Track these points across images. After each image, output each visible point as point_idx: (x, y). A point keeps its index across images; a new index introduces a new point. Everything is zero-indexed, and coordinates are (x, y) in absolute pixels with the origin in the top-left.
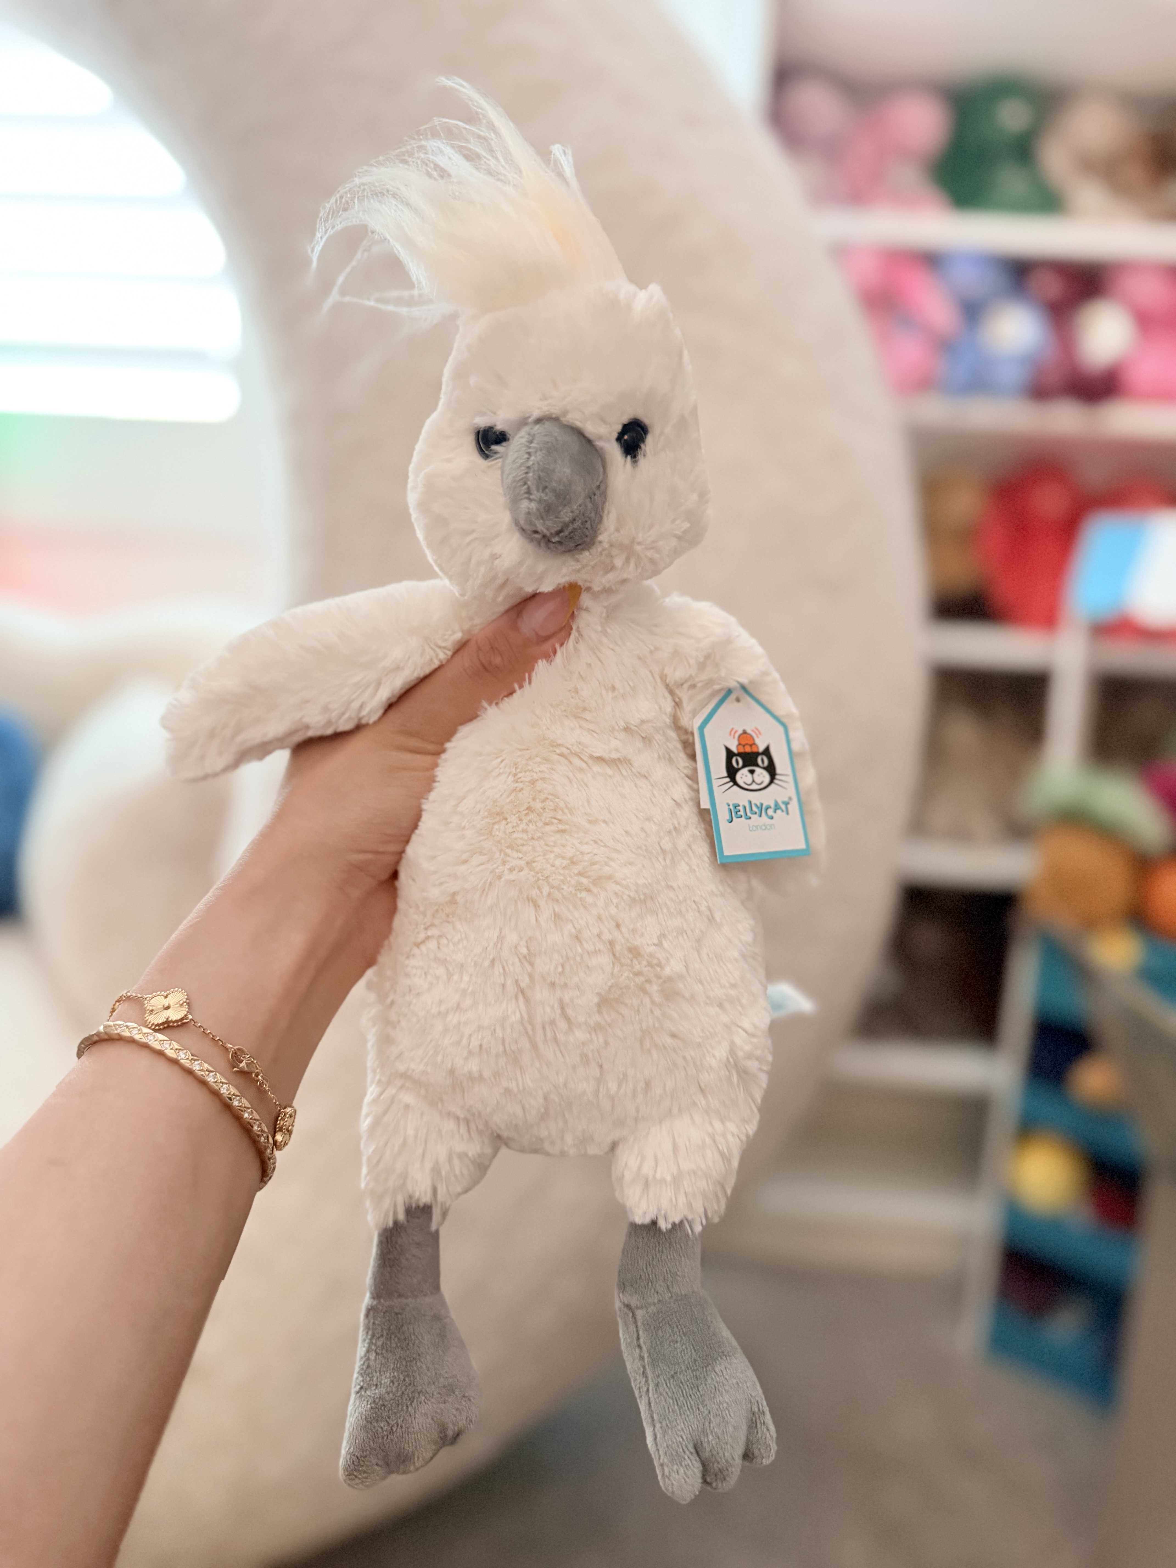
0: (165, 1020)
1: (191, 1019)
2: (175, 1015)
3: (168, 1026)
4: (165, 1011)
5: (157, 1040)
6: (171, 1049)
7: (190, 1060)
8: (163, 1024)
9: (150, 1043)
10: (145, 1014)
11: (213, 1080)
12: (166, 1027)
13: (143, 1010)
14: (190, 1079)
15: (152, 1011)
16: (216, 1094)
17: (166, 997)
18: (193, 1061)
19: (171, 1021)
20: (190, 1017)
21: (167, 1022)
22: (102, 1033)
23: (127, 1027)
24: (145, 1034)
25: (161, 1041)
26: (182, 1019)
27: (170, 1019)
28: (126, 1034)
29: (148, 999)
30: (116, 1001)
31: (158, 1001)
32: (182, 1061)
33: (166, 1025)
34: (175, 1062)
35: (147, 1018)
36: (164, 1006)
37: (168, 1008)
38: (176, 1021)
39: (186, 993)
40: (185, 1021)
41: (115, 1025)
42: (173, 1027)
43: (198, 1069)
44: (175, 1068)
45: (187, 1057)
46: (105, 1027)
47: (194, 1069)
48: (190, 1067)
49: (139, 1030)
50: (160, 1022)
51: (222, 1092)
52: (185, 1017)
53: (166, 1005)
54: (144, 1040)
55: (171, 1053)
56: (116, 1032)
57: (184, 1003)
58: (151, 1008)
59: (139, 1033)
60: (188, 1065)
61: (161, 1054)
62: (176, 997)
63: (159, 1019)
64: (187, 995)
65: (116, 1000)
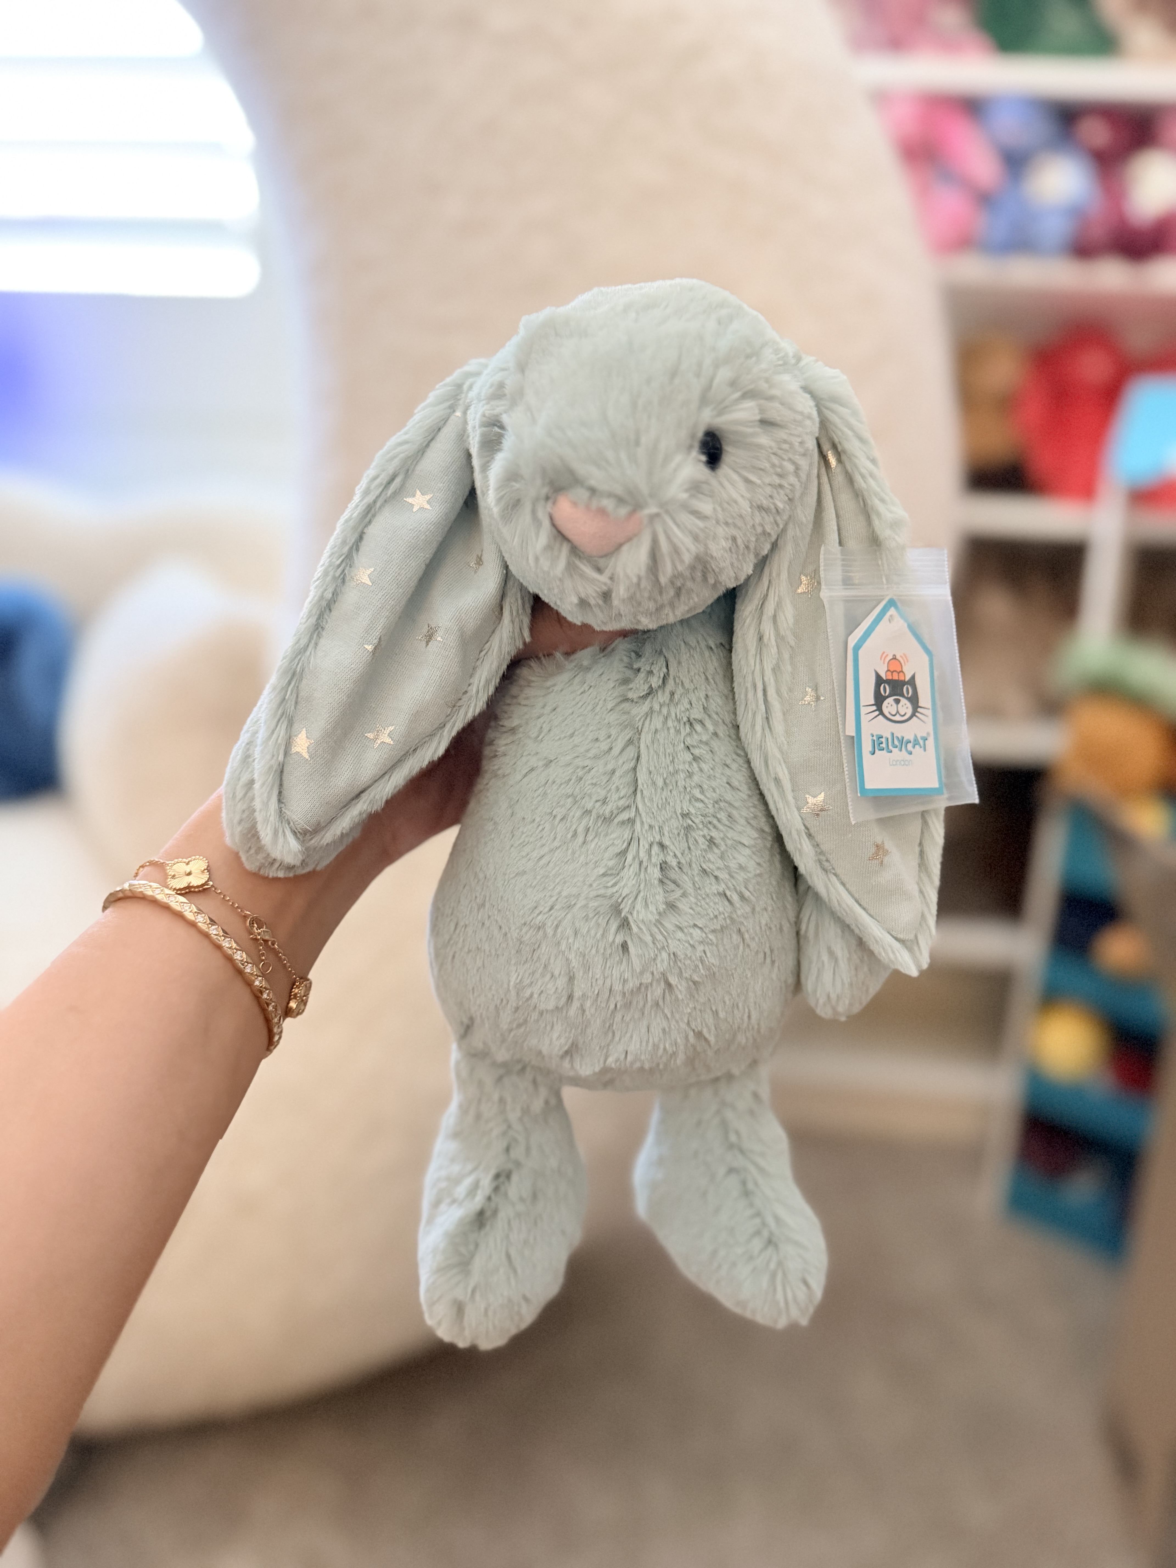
0: (187, 885)
1: (212, 886)
2: (197, 880)
3: (190, 892)
4: (188, 877)
5: (178, 903)
6: (191, 912)
7: (207, 924)
8: (185, 888)
9: (170, 904)
10: (167, 878)
11: (228, 946)
12: (187, 892)
13: (166, 876)
14: (206, 943)
15: (174, 876)
16: (230, 959)
17: (188, 864)
18: (210, 926)
19: (193, 887)
20: (211, 883)
21: (189, 887)
22: (126, 890)
23: (151, 886)
24: (167, 894)
25: (182, 903)
26: (203, 885)
27: (191, 885)
28: (149, 893)
29: (170, 865)
30: (140, 867)
31: (180, 867)
32: (200, 924)
33: (187, 890)
34: (193, 925)
35: (169, 883)
36: (185, 872)
37: (189, 874)
38: (198, 887)
39: (207, 861)
40: (206, 887)
41: (139, 884)
42: (194, 892)
43: (214, 933)
44: (193, 931)
45: (205, 921)
46: (130, 885)
47: (211, 932)
48: (207, 930)
49: (162, 891)
50: (182, 887)
51: (235, 958)
52: (206, 883)
53: (188, 871)
54: (165, 900)
55: (190, 916)
56: (140, 890)
57: (205, 870)
58: (173, 874)
59: (161, 896)
60: (204, 928)
61: (179, 916)
62: (198, 865)
63: (182, 883)
64: (208, 862)
65: (140, 865)
